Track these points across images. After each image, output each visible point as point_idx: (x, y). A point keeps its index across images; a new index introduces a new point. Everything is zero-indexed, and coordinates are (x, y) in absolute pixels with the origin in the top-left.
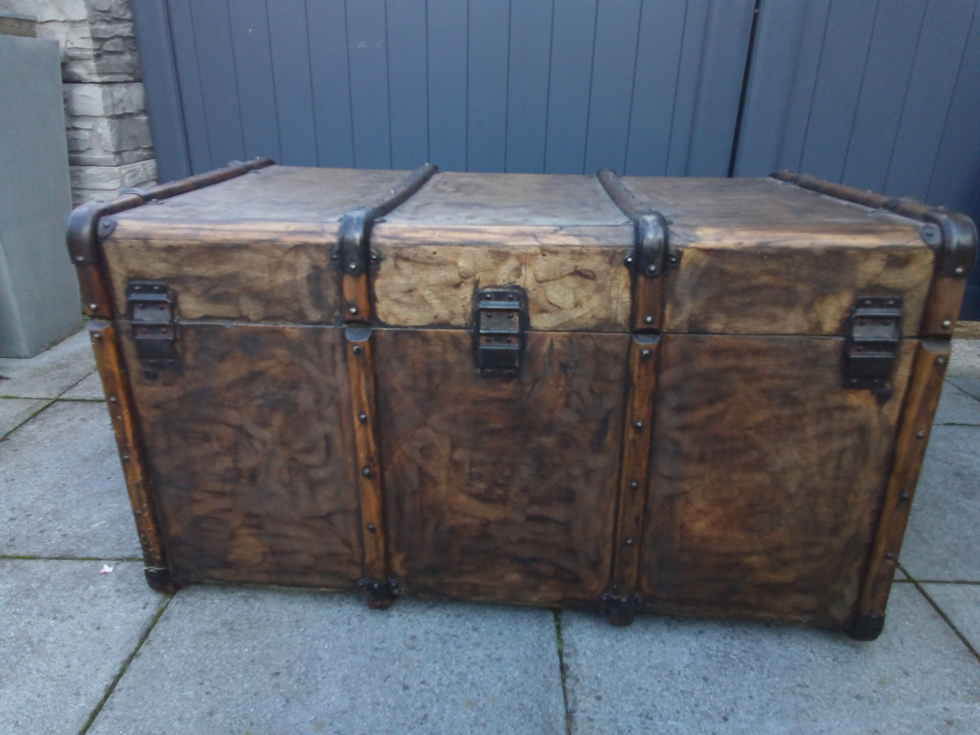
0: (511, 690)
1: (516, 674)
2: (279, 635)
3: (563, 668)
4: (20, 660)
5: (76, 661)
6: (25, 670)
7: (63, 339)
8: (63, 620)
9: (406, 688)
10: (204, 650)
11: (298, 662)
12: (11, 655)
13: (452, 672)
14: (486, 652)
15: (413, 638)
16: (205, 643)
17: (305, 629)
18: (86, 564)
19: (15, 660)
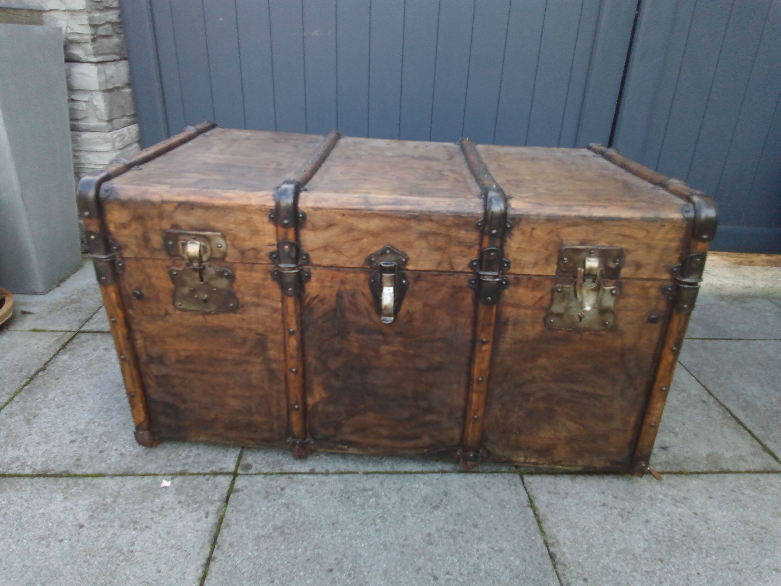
0: (517, 577)
1: (518, 563)
2: (323, 536)
3: (552, 556)
4: (117, 568)
5: (164, 566)
6: (124, 577)
7: (68, 276)
8: (142, 531)
9: (436, 578)
10: (266, 552)
11: (344, 559)
12: (108, 564)
13: (468, 563)
14: (489, 545)
15: (429, 535)
16: (265, 546)
17: (342, 530)
18: (146, 478)
19: (113, 568)
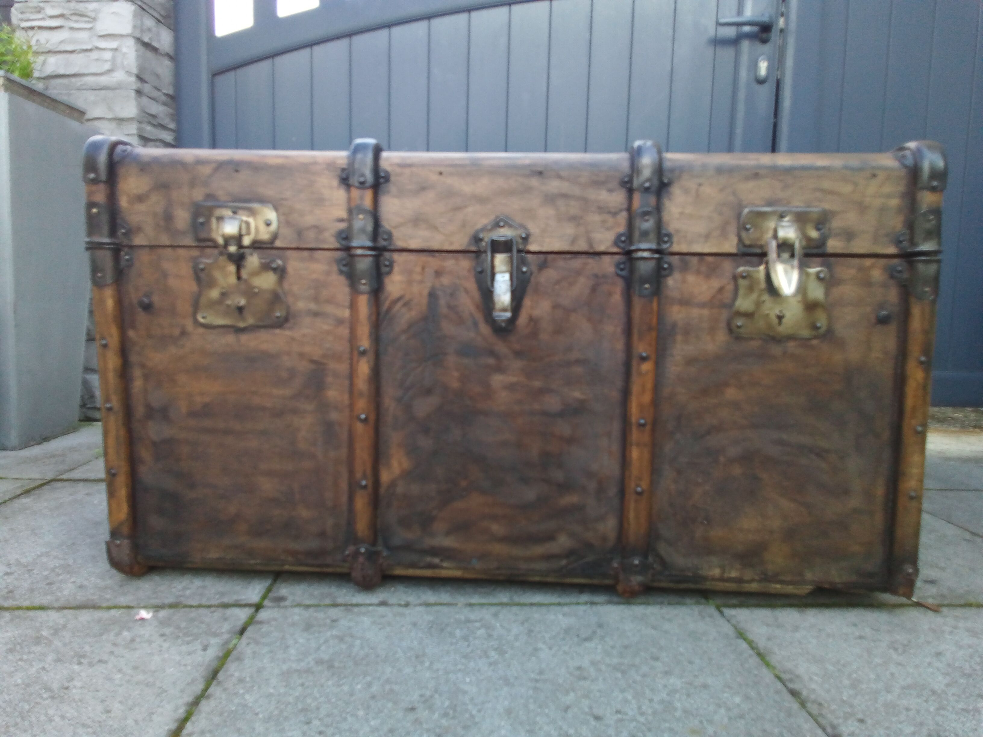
0: (742, 717)
1: (737, 700)
2: (400, 670)
3: (794, 693)
4: (34, 707)
5: (118, 705)
6: (43, 718)
7: (55, 437)
8: (91, 665)
9: (598, 718)
10: (300, 688)
11: (437, 696)
12: (19, 702)
13: (651, 700)
14: (683, 680)
15: (579, 668)
16: (300, 681)
17: (432, 663)
18: (113, 612)
19: (27, 707)
